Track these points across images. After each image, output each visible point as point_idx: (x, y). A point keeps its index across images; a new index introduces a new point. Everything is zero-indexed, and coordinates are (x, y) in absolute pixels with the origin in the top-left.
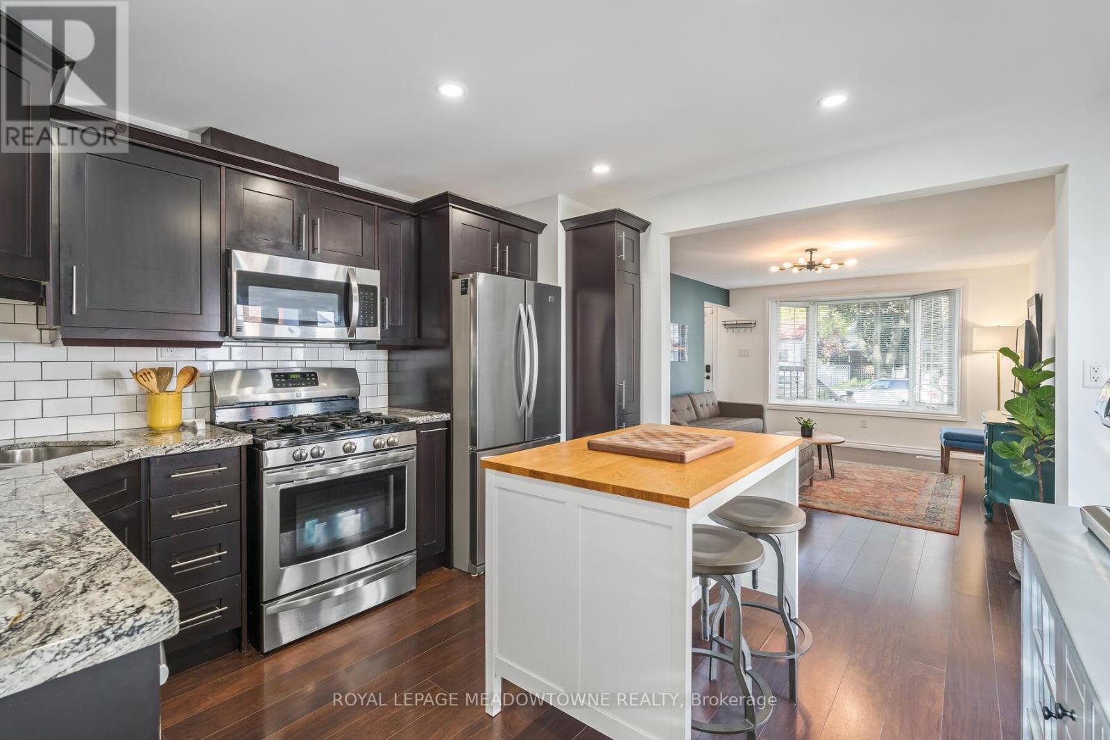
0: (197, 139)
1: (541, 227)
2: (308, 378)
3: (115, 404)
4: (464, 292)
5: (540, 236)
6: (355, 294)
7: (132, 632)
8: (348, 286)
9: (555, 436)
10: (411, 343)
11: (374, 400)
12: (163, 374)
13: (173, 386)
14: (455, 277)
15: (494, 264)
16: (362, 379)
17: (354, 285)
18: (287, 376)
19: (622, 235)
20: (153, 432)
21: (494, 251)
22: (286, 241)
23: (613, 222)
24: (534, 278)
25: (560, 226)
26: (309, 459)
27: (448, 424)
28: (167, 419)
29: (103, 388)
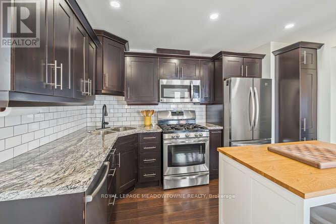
0: (155, 52)
1: (263, 56)
2: (181, 113)
3: (139, 119)
4: (227, 85)
5: (263, 60)
6: (192, 88)
7: (74, 188)
8: (190, 86)
9: (269, 139)
10: (211, 103)
11: (201, 121)
12: (147, 111)
13: (149, 115)
14: (224, 80)
15: (241, 73)
16: (197, 113)
17: (192, 86)
18: (175, 112)
19: (304, 53)
20: (145, 126)
21: (241, 69)
22: (174, 75)
23: (299, 48)
24: (260, 76)
25: (272, 54)
26: (175, 137)
27: (222, 130)
28: (148, 123)
29: (136, 115)
